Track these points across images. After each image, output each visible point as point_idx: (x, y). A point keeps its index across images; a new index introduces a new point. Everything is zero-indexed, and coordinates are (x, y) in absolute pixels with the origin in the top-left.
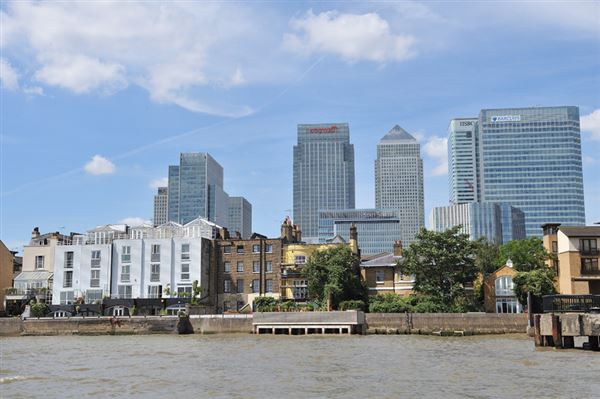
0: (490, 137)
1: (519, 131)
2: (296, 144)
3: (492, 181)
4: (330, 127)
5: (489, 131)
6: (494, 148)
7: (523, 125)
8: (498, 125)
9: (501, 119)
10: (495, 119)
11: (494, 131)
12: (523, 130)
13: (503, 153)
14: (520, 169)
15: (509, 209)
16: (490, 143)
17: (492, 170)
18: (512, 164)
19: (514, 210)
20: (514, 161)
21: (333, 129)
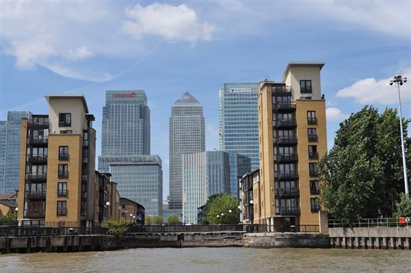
0: (229, 103)
1: (249, 99)
2: (105, 106)
3: (230, 135)
4: (130, 93)
5: (229, 99)
6: (232, 111)
7: (252, 95)
8: (235, 95)
9: (237, 90)
10: (233, 91)
11: (232, 99)
12: (252, 99)
13: (238, 115)
14: (250, 127)
15: (236, 156)
16: (229, 107)
17: (230, 127)
18: (244, 123)
19: (239, 157)
20: (245, 121)
21: (133, 94)
